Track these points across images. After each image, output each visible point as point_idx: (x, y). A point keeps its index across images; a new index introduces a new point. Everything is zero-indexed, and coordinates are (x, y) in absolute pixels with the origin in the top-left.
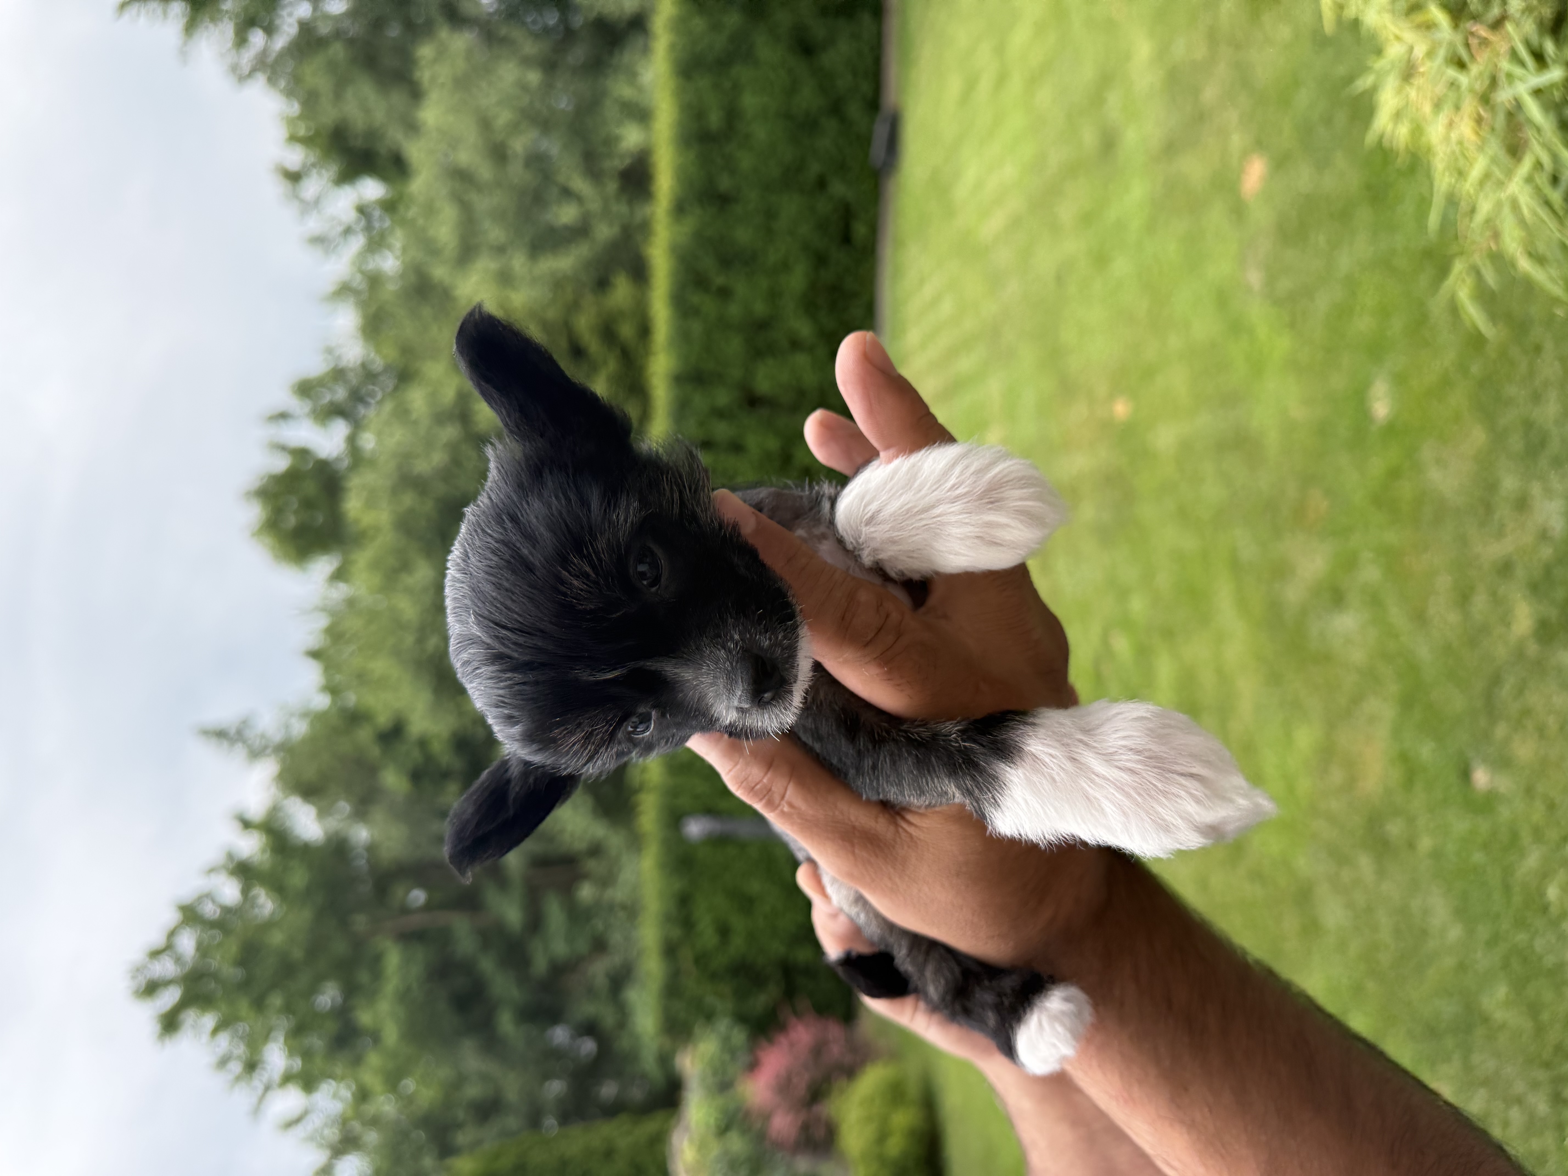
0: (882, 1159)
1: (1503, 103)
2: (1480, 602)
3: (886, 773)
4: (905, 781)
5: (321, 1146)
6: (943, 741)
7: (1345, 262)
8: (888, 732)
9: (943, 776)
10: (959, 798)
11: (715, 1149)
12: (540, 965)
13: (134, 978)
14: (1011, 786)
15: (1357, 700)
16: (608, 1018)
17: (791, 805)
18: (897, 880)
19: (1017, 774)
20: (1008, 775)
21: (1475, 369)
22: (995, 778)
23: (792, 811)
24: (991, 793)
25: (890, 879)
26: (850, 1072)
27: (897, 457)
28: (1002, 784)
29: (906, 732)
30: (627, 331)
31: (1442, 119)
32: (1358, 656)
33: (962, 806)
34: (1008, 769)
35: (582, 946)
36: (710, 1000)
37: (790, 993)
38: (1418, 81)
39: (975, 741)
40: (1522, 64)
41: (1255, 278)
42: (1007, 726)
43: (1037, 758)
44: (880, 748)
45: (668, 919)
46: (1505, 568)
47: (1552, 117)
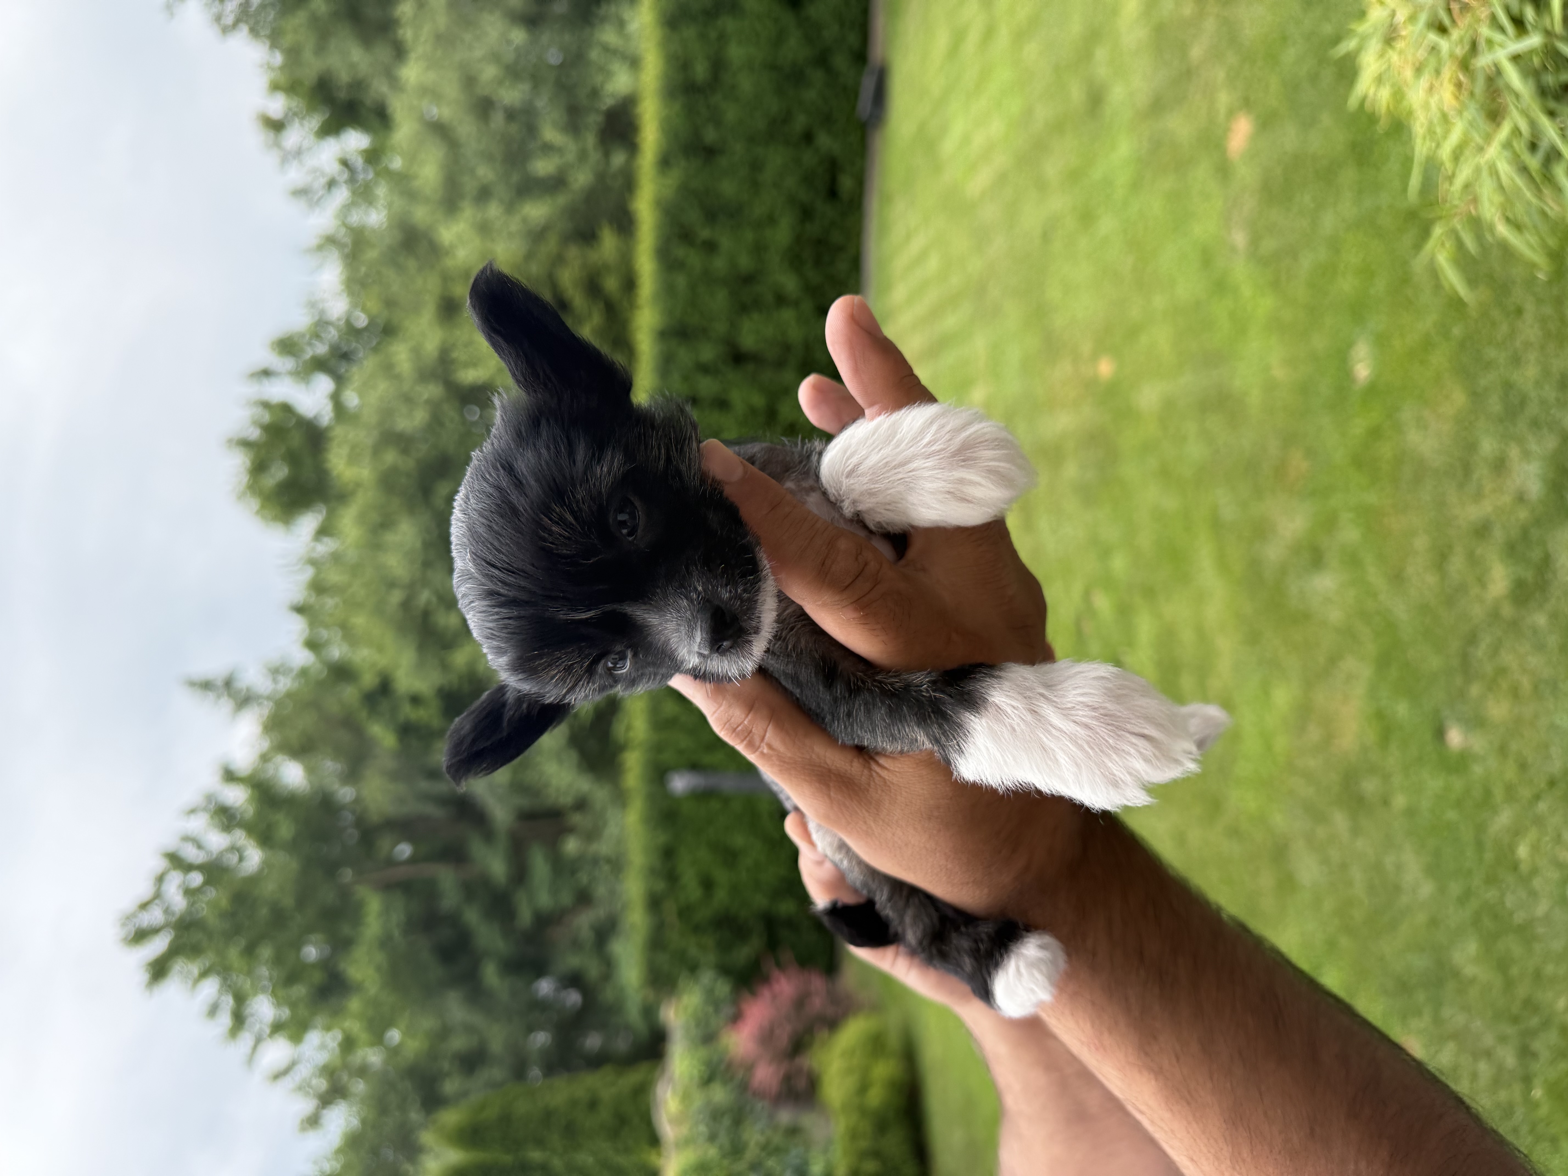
0: (863, 1111)
1: (1483, 68)
2: (1457, 564)
3: (860, 720)
4: (878, 729)
5: (307, 1094)
6: (915, 692)
7: (1329, 222)
8: (863, 682)
9: (912, 724)
10: (928, 745)
11: (698, 1100)
12: (525, 916)
13: (124, 925)
14: (974, 734)
15: (1333, 660)
16: (593, 970)
17: (770, 746)
18: (872, 824)
19: (979, 722)
20: (972, 724)
21: (1457, 331)
22: (960, 726)
23: (771, 752)
24: (956, 740)
25: (865, 822)
26: (833, 1024)
27: (880, 414)
28: (967, 731)
29: (880, 682)
30: (611, 284)
31: (1424, 82)
32: (1335, 615)
33: (931, 753)
34: (972, 718)
35: (566, 898)
36: (693, 952)
37: (773, 944)
38: (1400, 45)
39: (943, 692)
40: (1502, 30)
41: (1240, 238)
42: (975, 678)
43: (1000, 708)
44: (855, 697)
45: (652, 872)
46: (1482, 531)
47: (1531, 82)
